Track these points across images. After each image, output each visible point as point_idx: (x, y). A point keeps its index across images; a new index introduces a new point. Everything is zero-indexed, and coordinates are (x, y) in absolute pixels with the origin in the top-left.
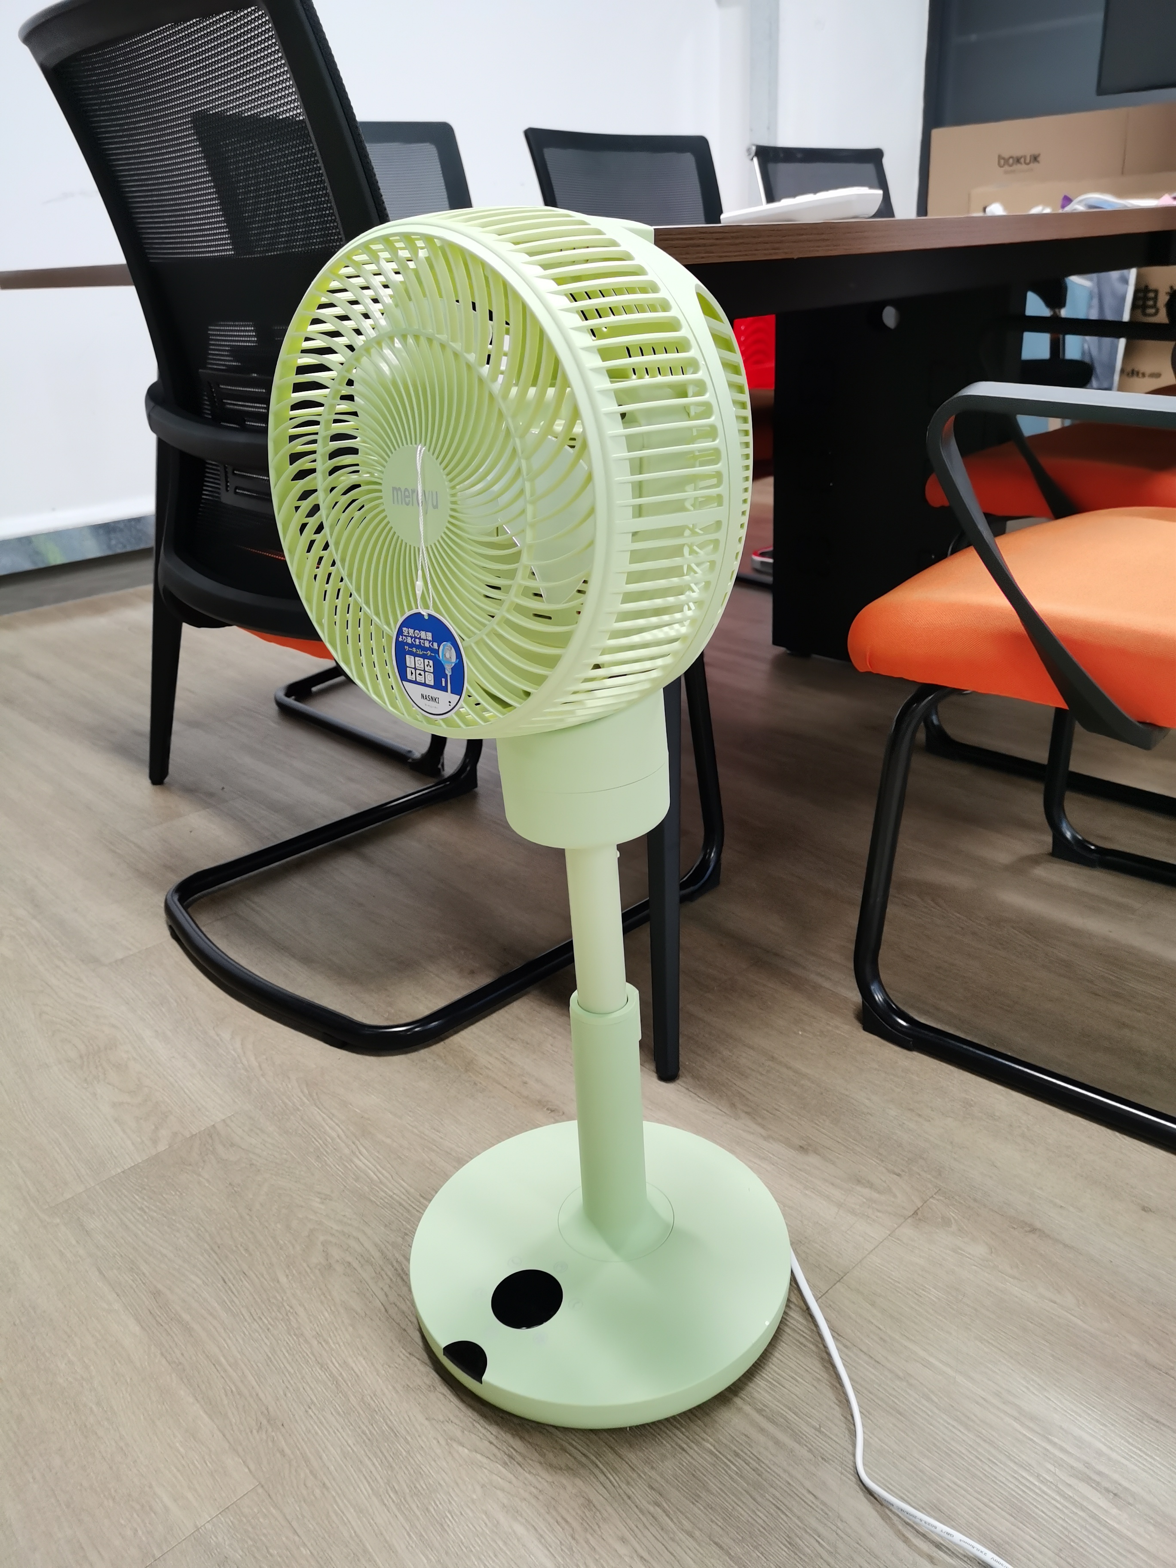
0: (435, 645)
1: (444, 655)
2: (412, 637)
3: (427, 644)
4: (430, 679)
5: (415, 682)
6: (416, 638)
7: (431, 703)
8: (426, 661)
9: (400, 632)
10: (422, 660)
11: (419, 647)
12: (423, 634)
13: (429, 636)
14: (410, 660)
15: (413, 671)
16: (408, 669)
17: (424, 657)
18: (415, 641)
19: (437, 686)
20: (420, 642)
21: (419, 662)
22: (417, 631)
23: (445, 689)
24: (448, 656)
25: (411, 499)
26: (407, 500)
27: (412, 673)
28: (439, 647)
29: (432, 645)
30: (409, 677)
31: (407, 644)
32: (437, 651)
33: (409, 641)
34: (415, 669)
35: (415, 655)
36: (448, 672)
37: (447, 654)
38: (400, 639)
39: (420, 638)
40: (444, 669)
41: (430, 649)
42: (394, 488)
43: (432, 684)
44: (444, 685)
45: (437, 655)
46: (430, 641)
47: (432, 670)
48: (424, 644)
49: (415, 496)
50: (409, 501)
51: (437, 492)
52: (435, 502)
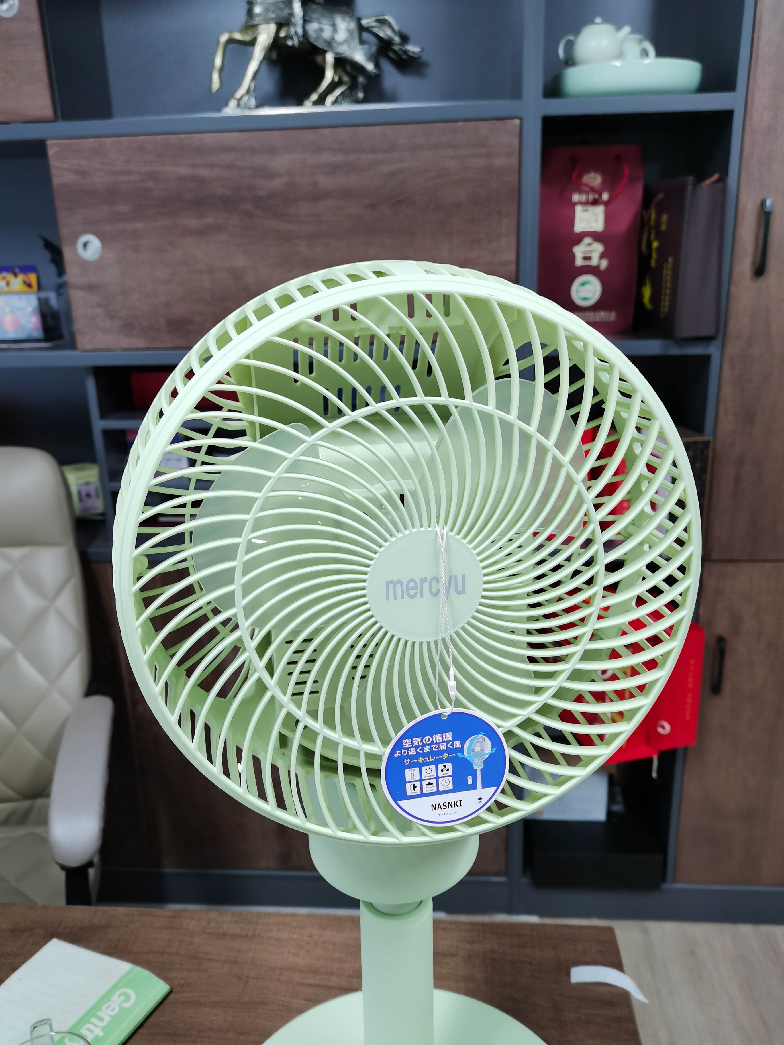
0: (458, 744)
1: (471, 750)
3: (443, 747)
4: (447, 784)
5: (422, 795)
6: (424, 745)
8: (441, 766)
10: (433, 767)
11: (431, 753)
12: (437, 738)
13: (448, 736)
14: (411, 775)
15: (418, 783)
16: (408, 785)
17: (436, 763)
18: (422, 749)
20: (431, 748)
21: (429, 771)
22: (427, 738)
23: (474, 787)
24: (477, 749)
25: (419, 590)
26: (412, 592)
27: (415, 787)
28: (463, 744)
29: (453, 745)
30: (410, 793)
32: (461, 750)
33: (413, 751)
34: (421, 780)
35: (420, 766)
36: (478, 766)
37: (479, 748)
39: (432, 743)
41: (448, 750)
42: (388, 583)
44: (470, 782)
45: (459, 755)
46: (447, 742)
47: (450, 772)
48: (438, 747)
49: (426, 585)
50: (416, 593)
51: (464, 576)
52: (460, 588)
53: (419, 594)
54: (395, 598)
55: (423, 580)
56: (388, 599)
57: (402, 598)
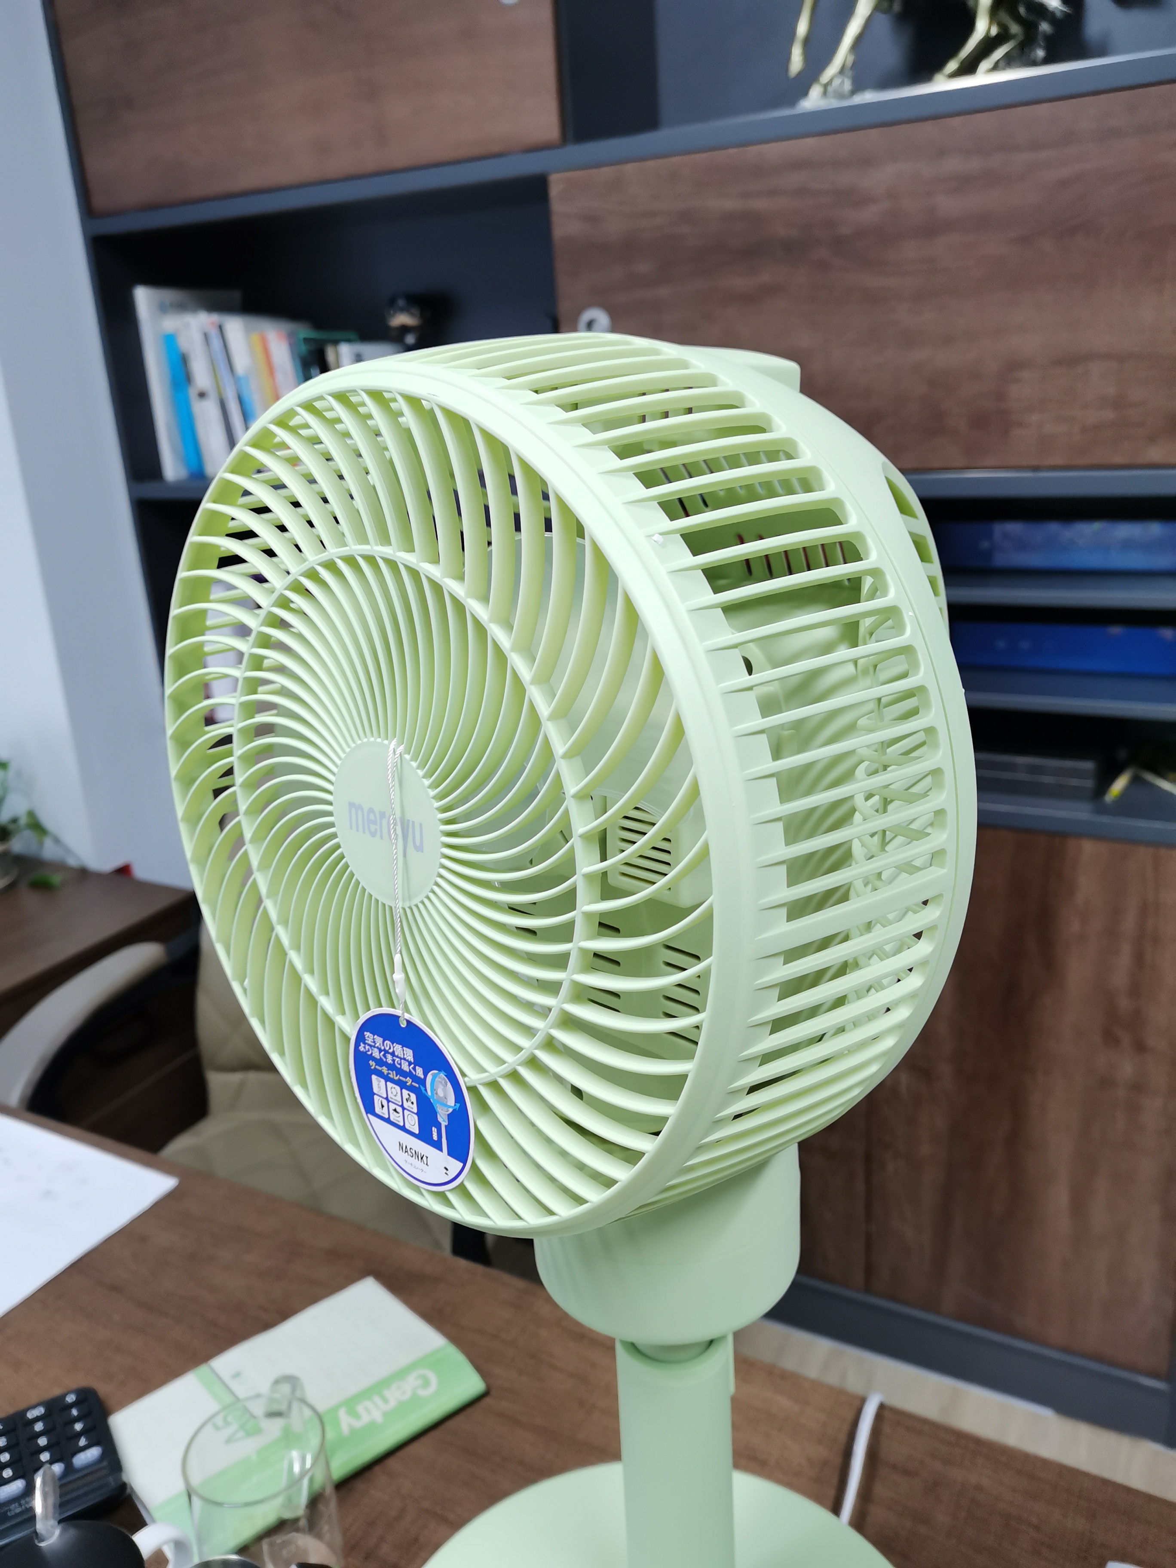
1: (433, 1090)
2: (379, 1050)
3: (405, 1067)
4: (413, 1123)
5: (390, 1121)
6: (387, 1052)
7: (417, 1162)
8: (405, 1092)
9: (361, 1035)
10: (398, 1089)
11: (393, 1068)
12: (398, 1049)
13: (409, 1054)
14: (377, 1083)
16: (376, 1098)
17: (402, 1085)
18: (385, 1057)
20: (394, 1061)
21: (394, 1091)
22: (388, 1042)
23: (438, 1146)
25: (378, 830)
26: (372, 828)
27: (383, 1106)
28: (425, 1075)
29: (414, 1069)
31: (372, 1058)
32: (423, 1082)
33: (376, 1054)
34: (387, 1100)
35: (387, 1079)
36: (443, 1120)
37: (439, 1092)
38: (361, 1045)
40: (435, 1112)
41: (411, 1075)
43: (416, 1131)
44: (435, 1137)
45: (423, 1089)
46: (410, 1063)
47: (415, 1108)
48: (400, 1064)
53: (378, 836)
54: (358, 827)
56: (351, 823)
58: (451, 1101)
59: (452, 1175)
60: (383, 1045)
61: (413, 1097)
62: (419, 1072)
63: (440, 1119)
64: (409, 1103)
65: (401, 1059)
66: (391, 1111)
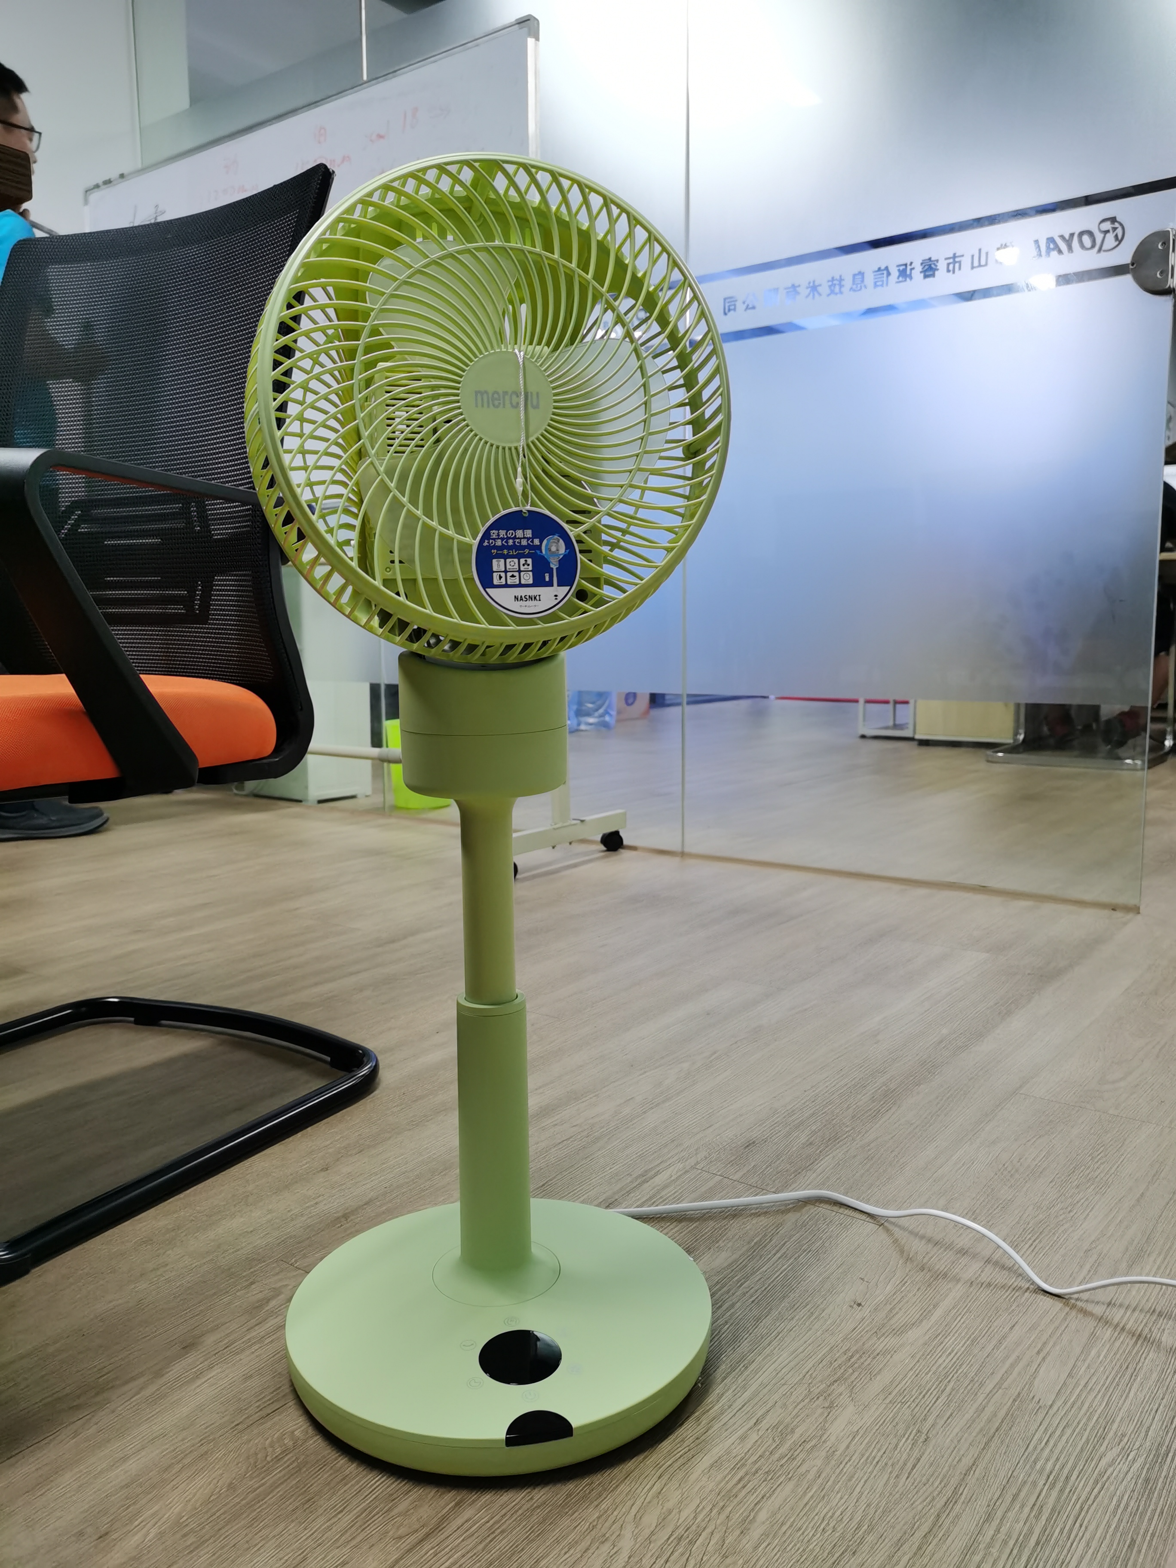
1: (548, 549)
2: (502, 539)
3: (524, 543)
4: (528, 578)
5: (506, 586)
6: (509, 538)
7: (529, 603)
8: (522, 561)
9: (486, 535)
10: (516, 560)
11: (514, 547)
12: (519, 533)
13: (529, 533)
14: (497, 565)
15: (503, 575)
16: (495, 574)
17: (519, 557)
18: (507, 542)
19: (538, 582)
20: (514, 542)
21: (512, 564)
22: (511, 531)
23: (550, 584)
25: (501, 402)
26: (496, 403)
27: (500, 577)
28: (541, 542)
29: (532, 542)
30: (496, 581)
31: (495, 547)
32: (539, 547)
33: (499, 543)
34: (506, 572)
35: (506, 557)
36: (554, 566)
37: (554, 548)
38: (486, 544)
39: (515, 538)
40: (548, 563)
41: (528, 547)
42: (477, 393)
43: (531, 582)
44: (547, 579)
45: (538, 552)
46: (528, 539)
47: (530, 568)
48: (520, 543)
49: (507, 398)
50: (500, 403)
51: (538, 393)
52: (535, 402)
53: (502, 406)
54: (483, 406)
55: (505, 393)
56: (477, 406)
57: (488, 406)
58: (562, 549)
59: (559, 598)
60: (506, 534)
61: (530, 561)
62: (537, 542)
63: (552, 566)
64: (526, 566)
65: (521, 539)
66: (508, 578)
